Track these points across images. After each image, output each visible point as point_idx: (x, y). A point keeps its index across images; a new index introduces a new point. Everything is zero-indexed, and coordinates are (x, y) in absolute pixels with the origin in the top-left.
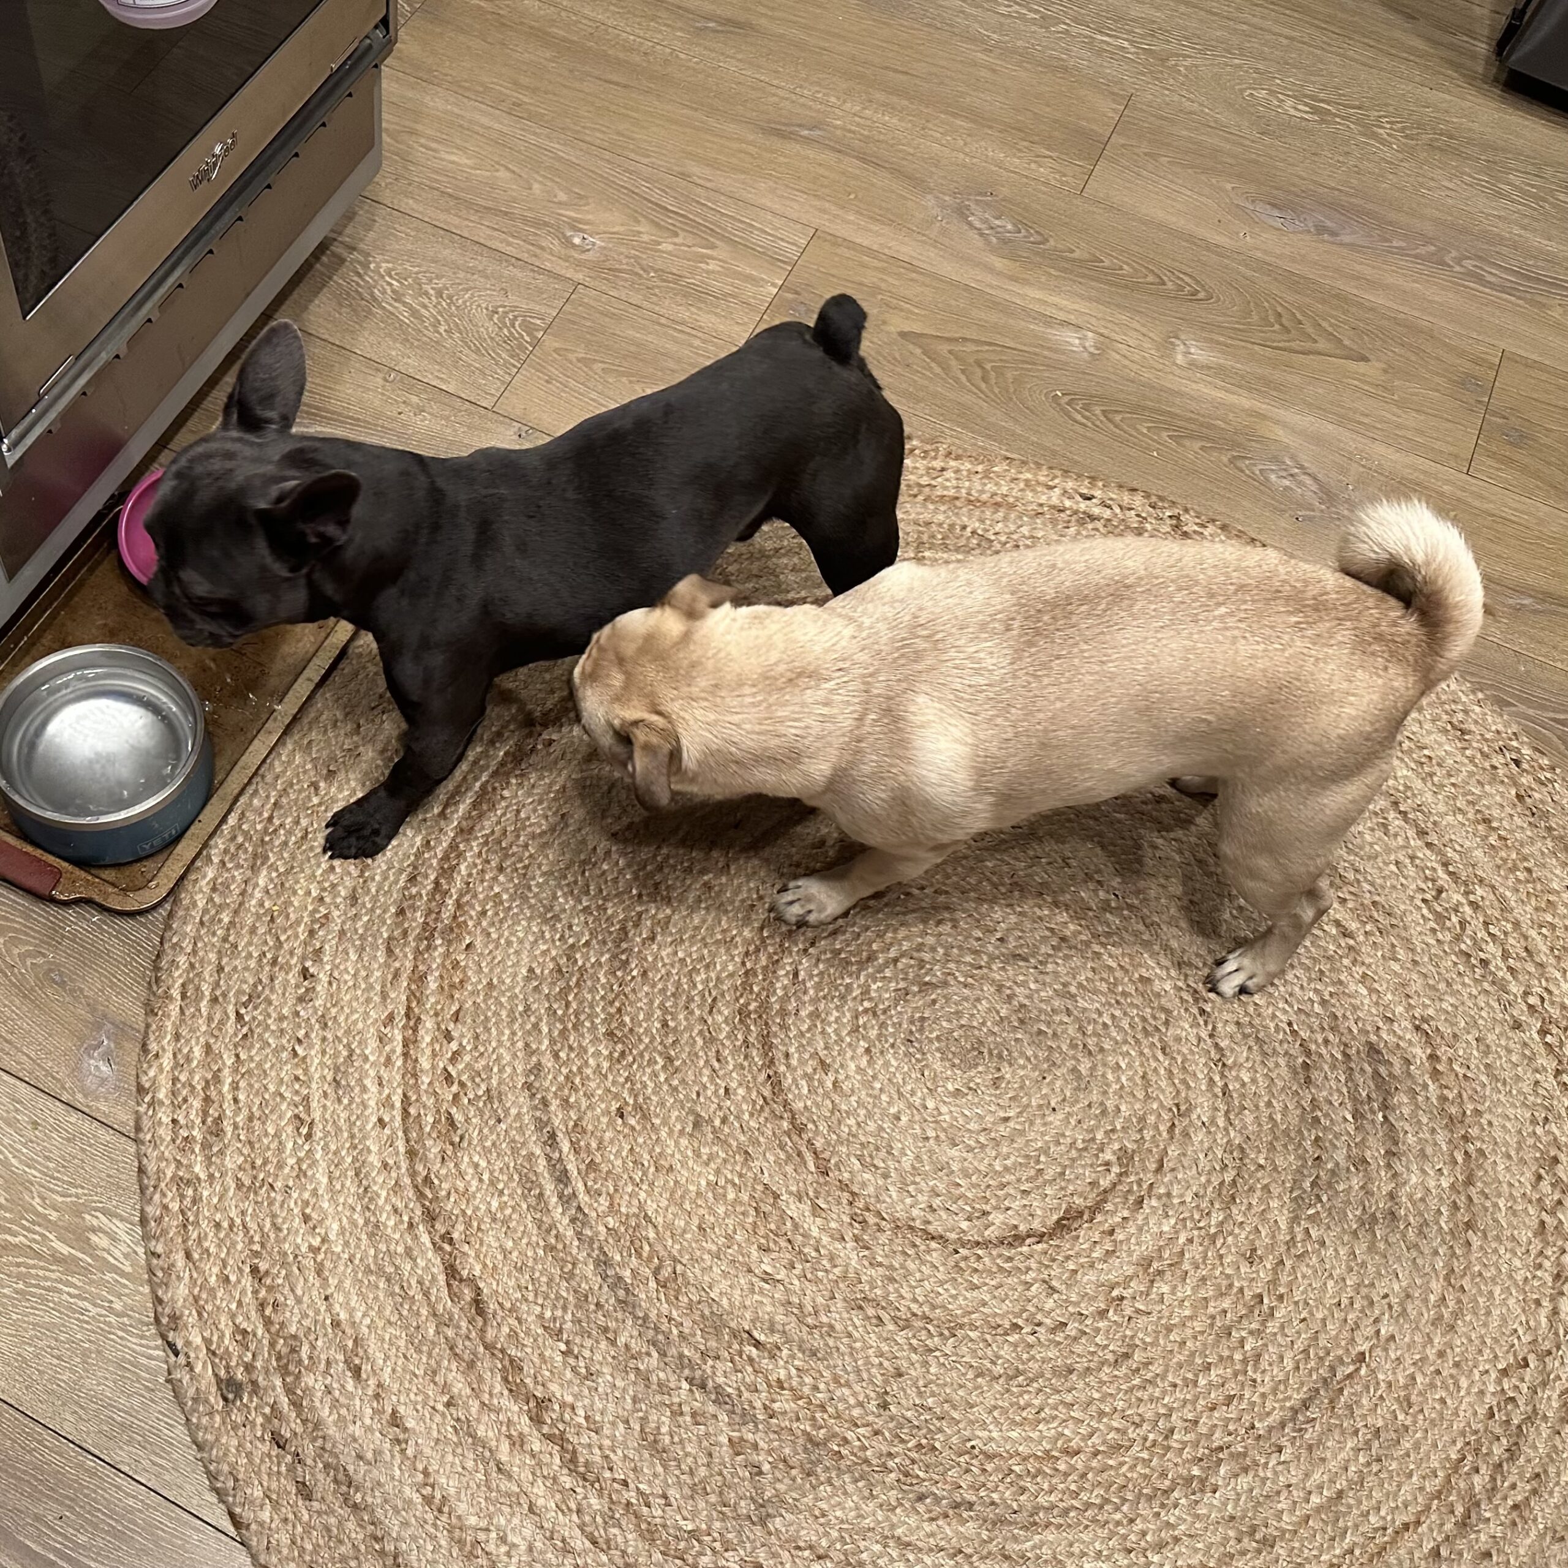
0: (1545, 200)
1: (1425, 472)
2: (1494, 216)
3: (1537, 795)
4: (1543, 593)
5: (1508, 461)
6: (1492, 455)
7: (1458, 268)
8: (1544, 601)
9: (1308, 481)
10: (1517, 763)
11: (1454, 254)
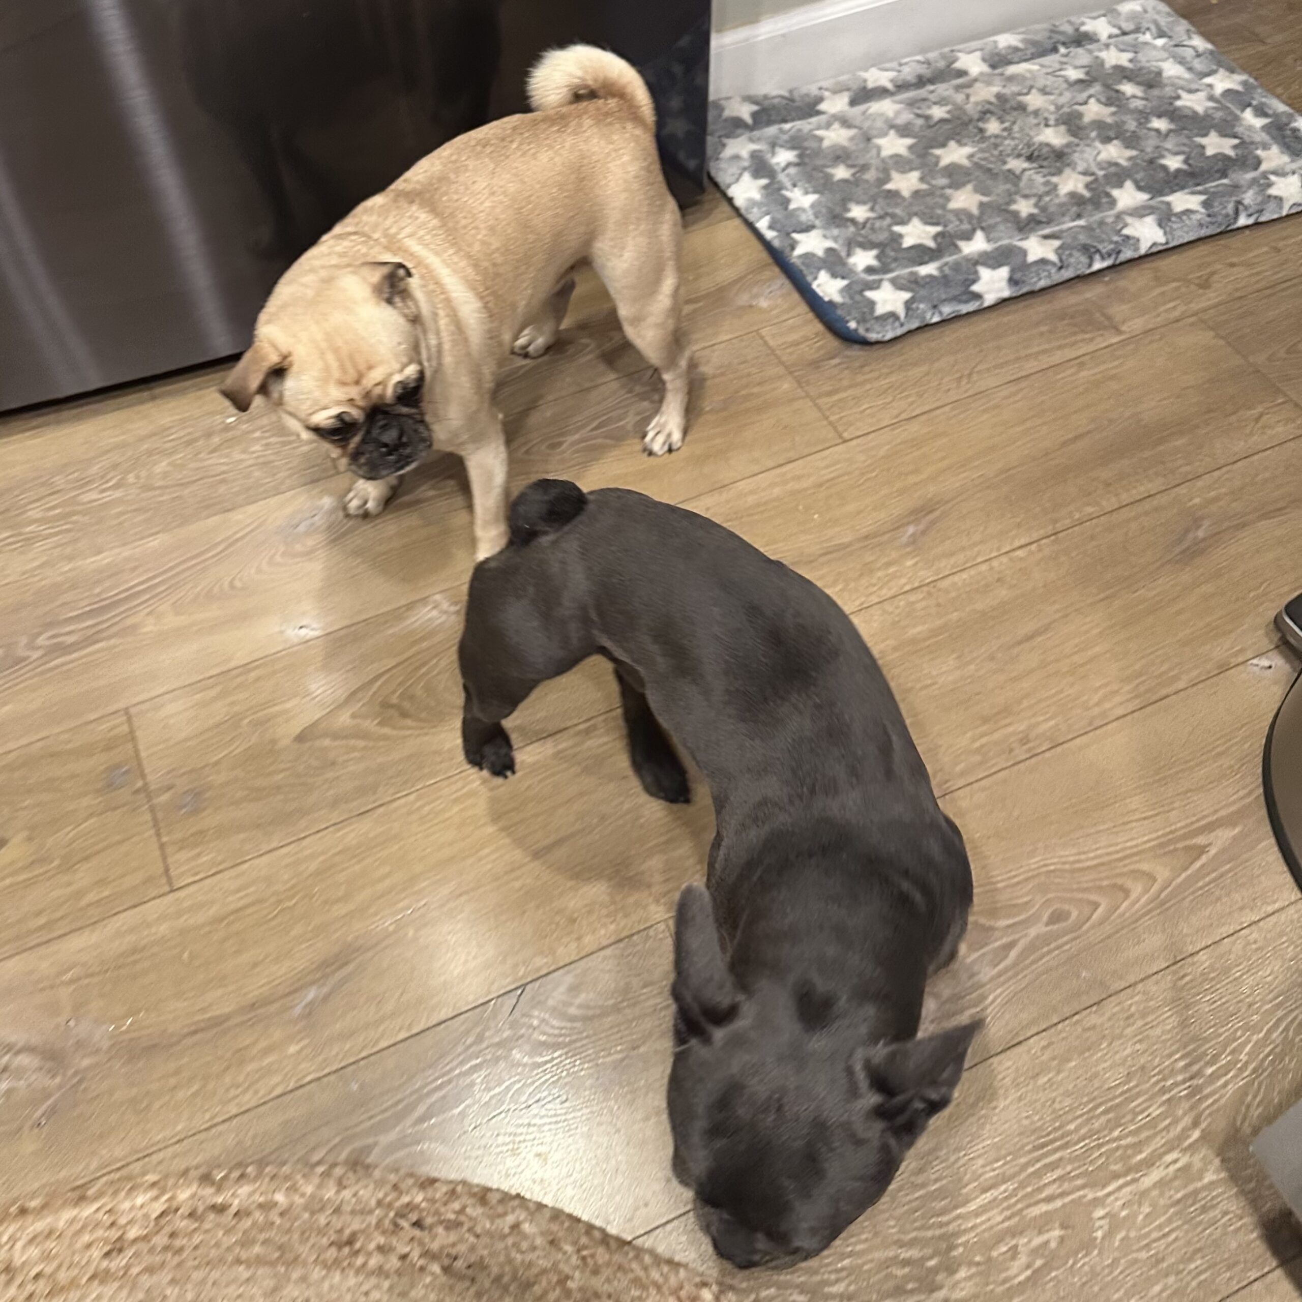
0: (74, 513)
1: (131, 930)
2: (39, 567)
3: (462, 1248)
4: (318, 968)
5: (199, 838)
6: (183, 845)
7: (36, 655)
8: (325, 976)
9: (24, 1060)
10: (418, 1224)
11: (24, 640)
